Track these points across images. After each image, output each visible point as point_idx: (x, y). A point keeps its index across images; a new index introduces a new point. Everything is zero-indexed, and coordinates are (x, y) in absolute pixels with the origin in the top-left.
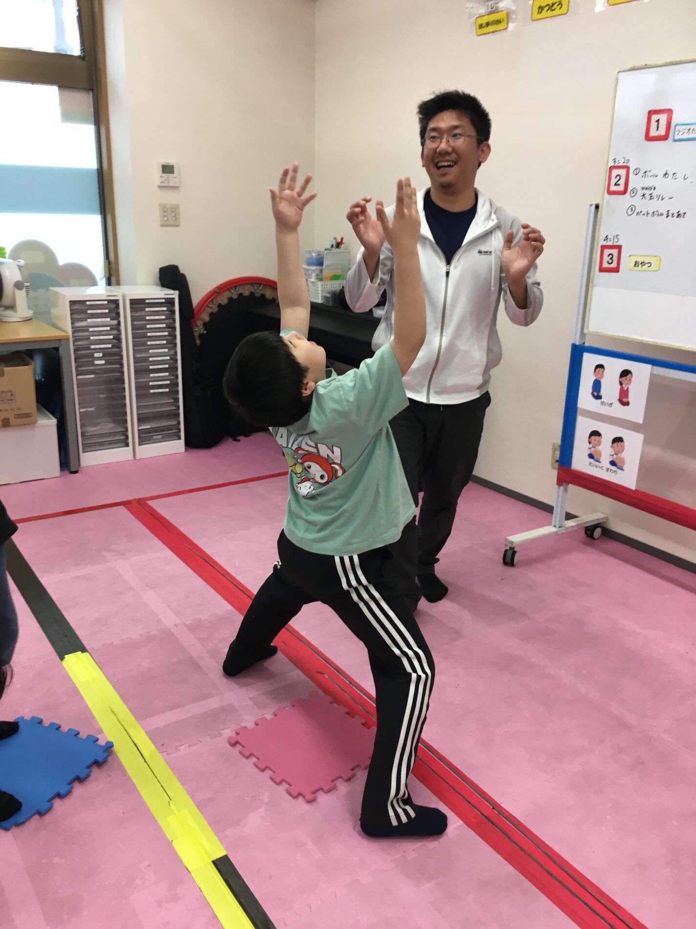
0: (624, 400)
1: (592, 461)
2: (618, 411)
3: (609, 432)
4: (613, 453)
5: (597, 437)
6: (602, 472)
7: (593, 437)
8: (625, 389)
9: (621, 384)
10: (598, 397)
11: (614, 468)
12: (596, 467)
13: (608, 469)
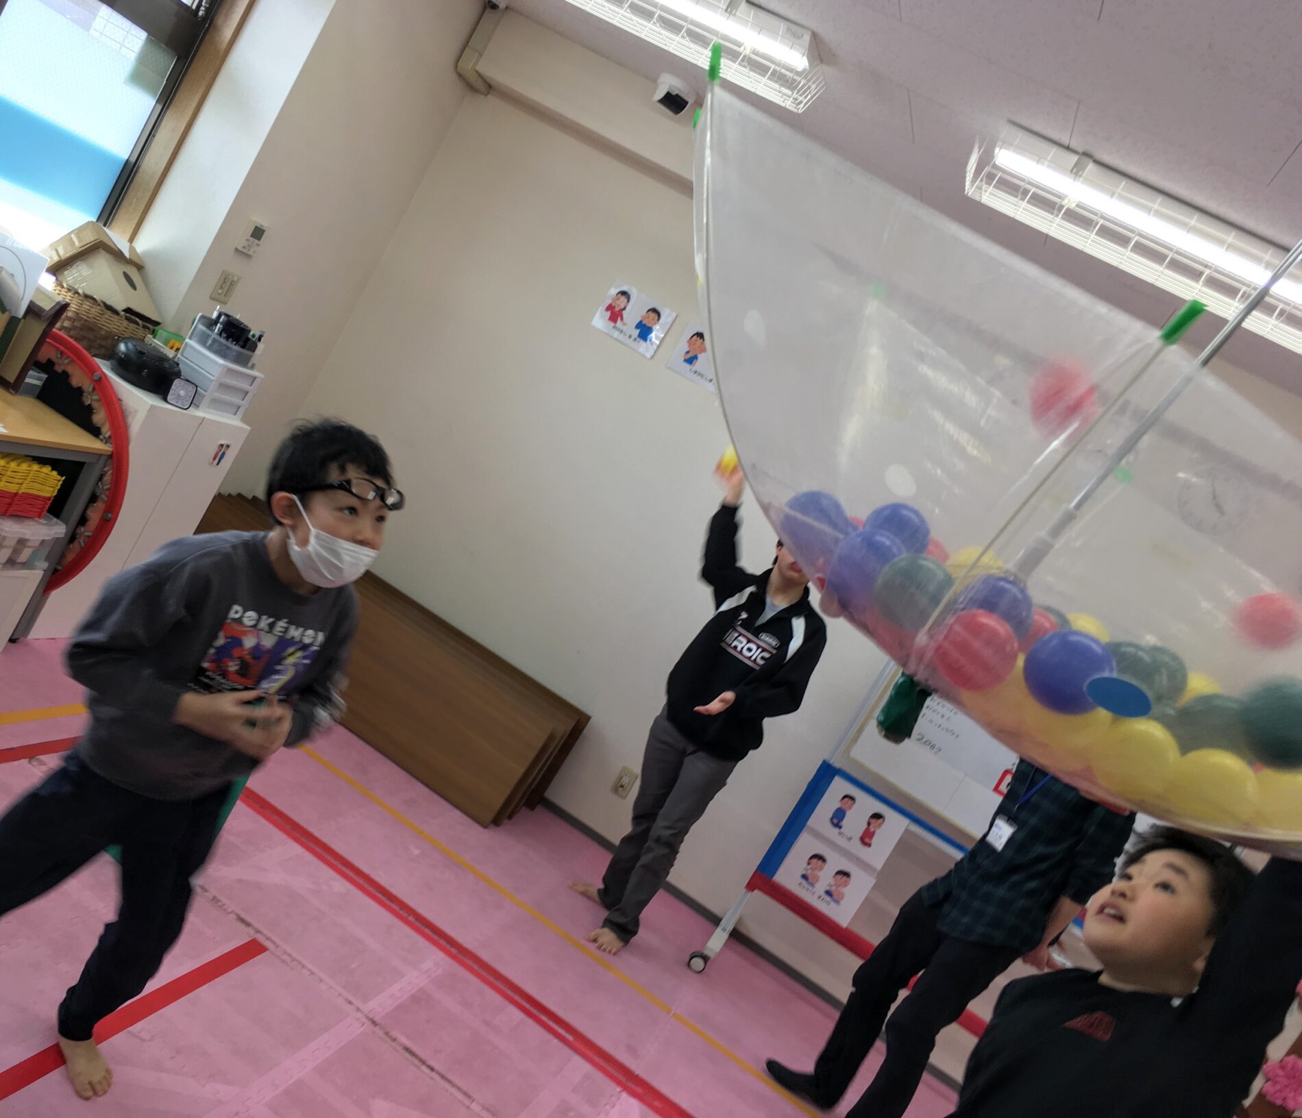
0: (867, 840)
1: (804, 882)
2: (856, 847)
3: (835, 862)
4: (833, 883)
5: (820, 862)
6: (813, 897)
7: (814, 861)
8: (872, 830)
9: (869, 824)
10: (837, 825)
11: (828, 898)
12: (808, 890)
13: (820, 897)
